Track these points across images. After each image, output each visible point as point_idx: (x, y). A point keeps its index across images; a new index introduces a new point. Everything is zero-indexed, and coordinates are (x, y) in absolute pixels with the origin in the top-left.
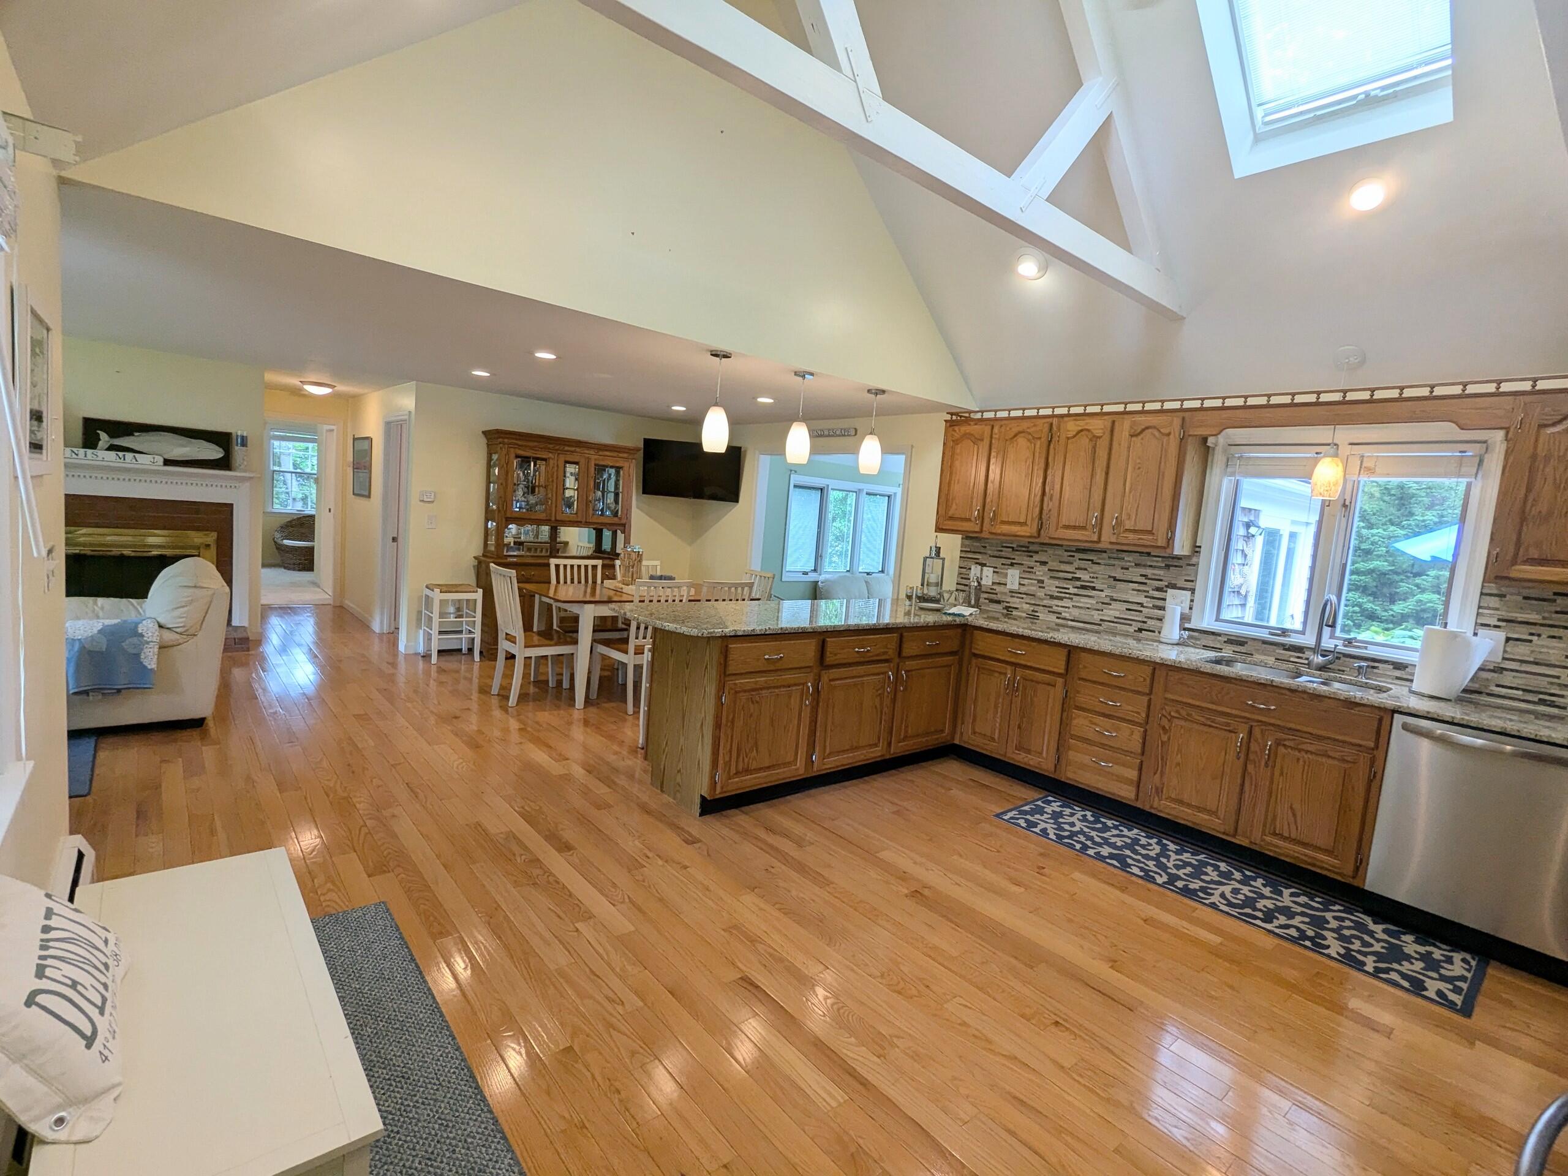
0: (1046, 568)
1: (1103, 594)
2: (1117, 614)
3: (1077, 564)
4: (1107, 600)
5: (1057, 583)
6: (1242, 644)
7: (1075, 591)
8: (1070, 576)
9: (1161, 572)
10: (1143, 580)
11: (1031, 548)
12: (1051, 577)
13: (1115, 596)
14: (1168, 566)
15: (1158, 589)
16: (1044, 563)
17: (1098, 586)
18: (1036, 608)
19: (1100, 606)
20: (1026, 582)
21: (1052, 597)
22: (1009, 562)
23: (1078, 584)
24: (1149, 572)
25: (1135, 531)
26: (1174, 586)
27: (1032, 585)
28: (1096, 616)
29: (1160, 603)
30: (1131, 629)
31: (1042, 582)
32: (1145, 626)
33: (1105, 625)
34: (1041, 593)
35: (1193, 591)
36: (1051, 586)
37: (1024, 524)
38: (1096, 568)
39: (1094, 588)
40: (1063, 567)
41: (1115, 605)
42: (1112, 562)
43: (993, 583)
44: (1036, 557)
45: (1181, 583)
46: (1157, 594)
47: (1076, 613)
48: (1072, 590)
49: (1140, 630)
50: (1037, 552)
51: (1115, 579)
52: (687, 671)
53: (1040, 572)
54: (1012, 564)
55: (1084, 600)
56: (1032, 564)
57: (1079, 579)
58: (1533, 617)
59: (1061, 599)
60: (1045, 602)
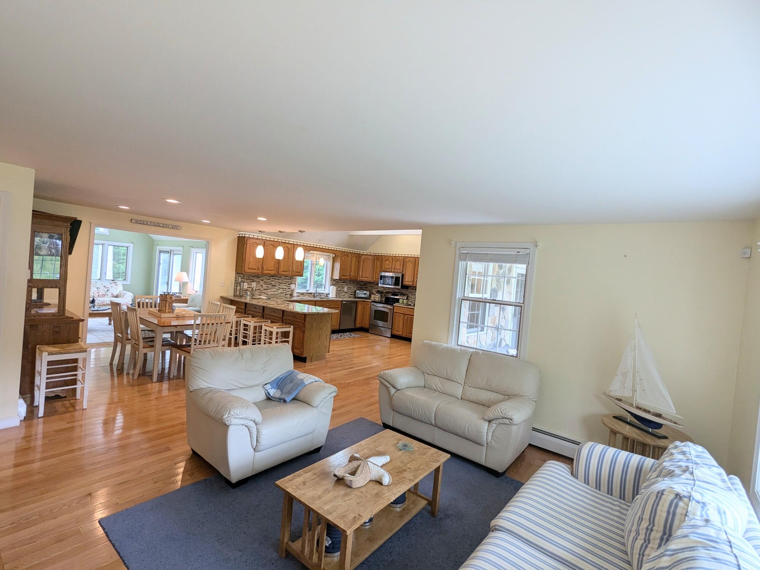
0: (263, 281)
1: (278, 287)
2: (281, 292)
3: (271, 280)
4: (279, 289)
5: (266, 285)
6: (303, 294)
7: (271, 287)
8: (269, 283)
9: (289, 280)
10: (286, 282)
11: (259, 276)
12: (265, 284)
13: (280, 287)
14: (290, 279)
15: (289, 284)
16: (262, 280)
17: (276, 285)
18: (261, 293)
19: (277, 290)
20: (257, 286)
21: (265, 289)
22: (252, 280)
23: (272, 285)
24: (287, 280)
25: (297, 272)
26: (291, 283)
27: (260, 287)
28: (276, 293)
29: (289, 288)
30: (284, 295)
31: (262, 285)
32: (286, 294)
33: (278, 295)
34: (262, 289)
35: (295, 284)
36: (265, 286)
37: (272, 271)
38: (276, 280)
39: (275, 286)
40: (268, 281)
41: (280, 289)
42: (279, 279)
43: (248, 287)
44: (260, 279)
45: (293, 283)
46: (289, 286)
47: (272, 293)
48: (270, 287)
49: (286, 295)
50: (260, 277)
51: (280, 283)
52: (321, 324)
53: (261, 282)
54: (253, 281)
55: (273, 289)
56: (259, 281)
57: (272, 284)
58: (334, 283)
59: (267, 290)
60: (263, 291)
